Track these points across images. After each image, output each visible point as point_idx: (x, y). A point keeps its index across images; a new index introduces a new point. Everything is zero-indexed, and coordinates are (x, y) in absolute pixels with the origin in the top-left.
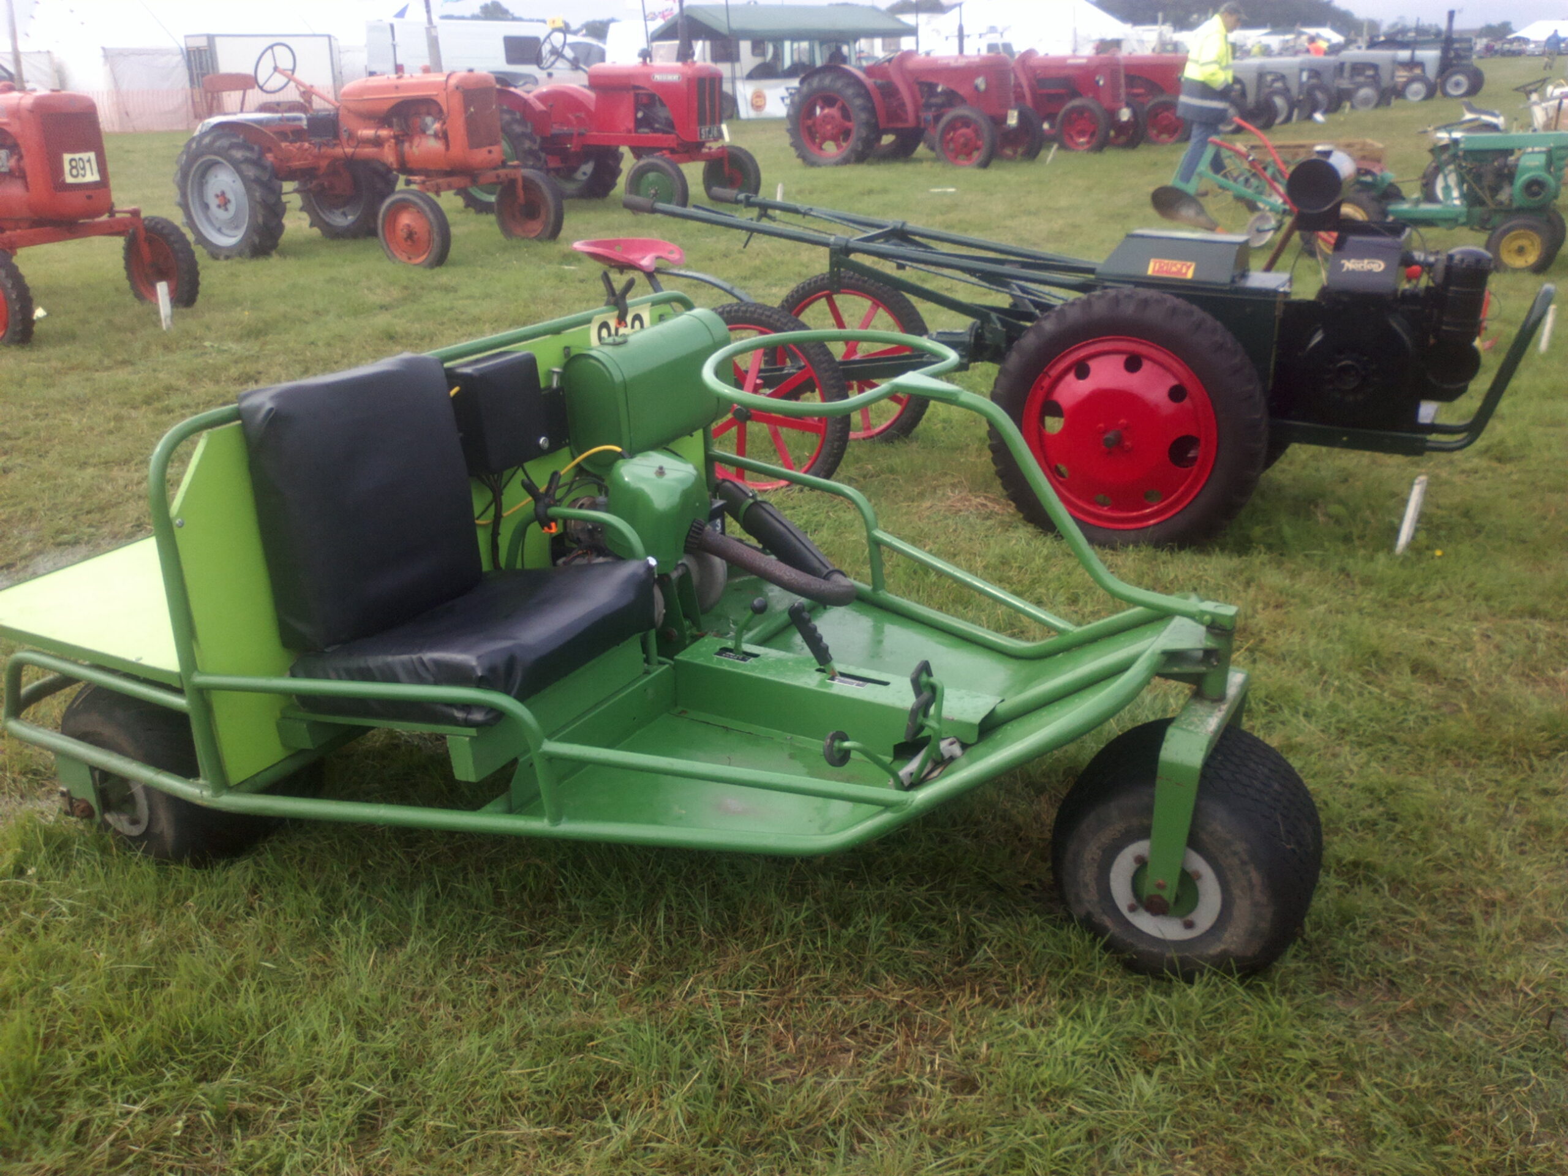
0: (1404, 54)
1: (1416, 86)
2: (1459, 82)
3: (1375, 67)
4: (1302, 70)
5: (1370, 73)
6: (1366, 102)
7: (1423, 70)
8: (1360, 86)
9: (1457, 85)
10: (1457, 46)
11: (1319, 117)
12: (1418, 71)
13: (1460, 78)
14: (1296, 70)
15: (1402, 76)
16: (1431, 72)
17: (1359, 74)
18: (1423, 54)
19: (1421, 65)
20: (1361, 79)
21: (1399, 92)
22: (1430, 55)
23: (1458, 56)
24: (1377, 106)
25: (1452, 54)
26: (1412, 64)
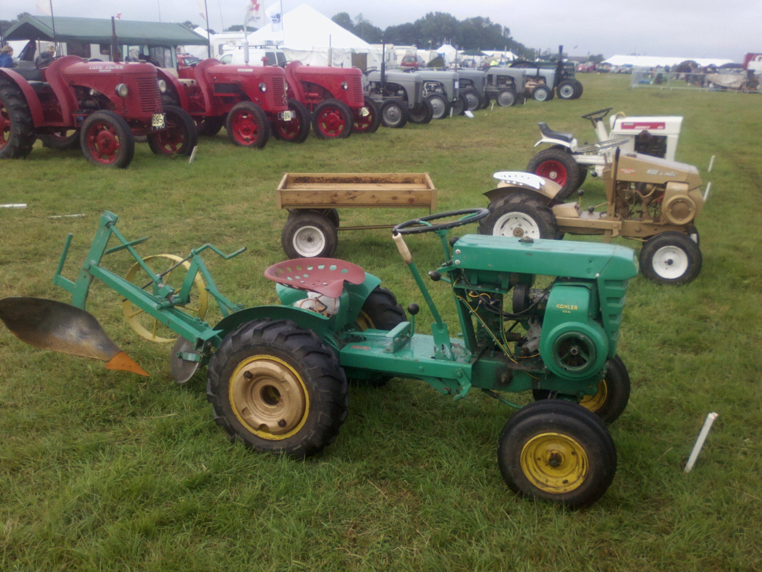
0: (532, 71)
1: (541, 92)
2: (567, 90)
3: (512, 79)
4: (454, 80)
5: (509, 82)
6: (506, 102)
7: (545, 82)
8: (503, 91)
9: (567, 91)
10: (565, 67)
11: (469, 114)
12: (542, 82)
13: (569, 87)
14: (451, 81)
15: (530, 85)
16: (550, 83)
17: (502, 83)
18: (544, 72)
19: (543, 78)
20: (503, 86)
21: (529, 95)
22: (549, 73)
23: (566, 74)
24: (514, 105)
25: (563, 72)
26: (538, 77)
